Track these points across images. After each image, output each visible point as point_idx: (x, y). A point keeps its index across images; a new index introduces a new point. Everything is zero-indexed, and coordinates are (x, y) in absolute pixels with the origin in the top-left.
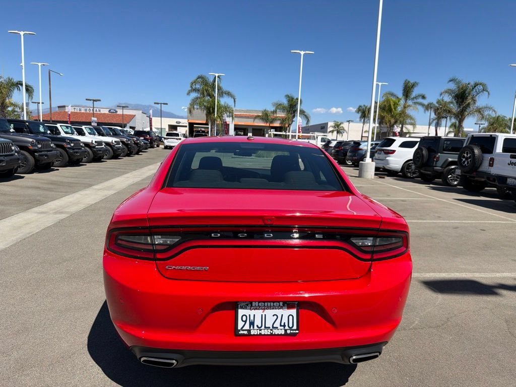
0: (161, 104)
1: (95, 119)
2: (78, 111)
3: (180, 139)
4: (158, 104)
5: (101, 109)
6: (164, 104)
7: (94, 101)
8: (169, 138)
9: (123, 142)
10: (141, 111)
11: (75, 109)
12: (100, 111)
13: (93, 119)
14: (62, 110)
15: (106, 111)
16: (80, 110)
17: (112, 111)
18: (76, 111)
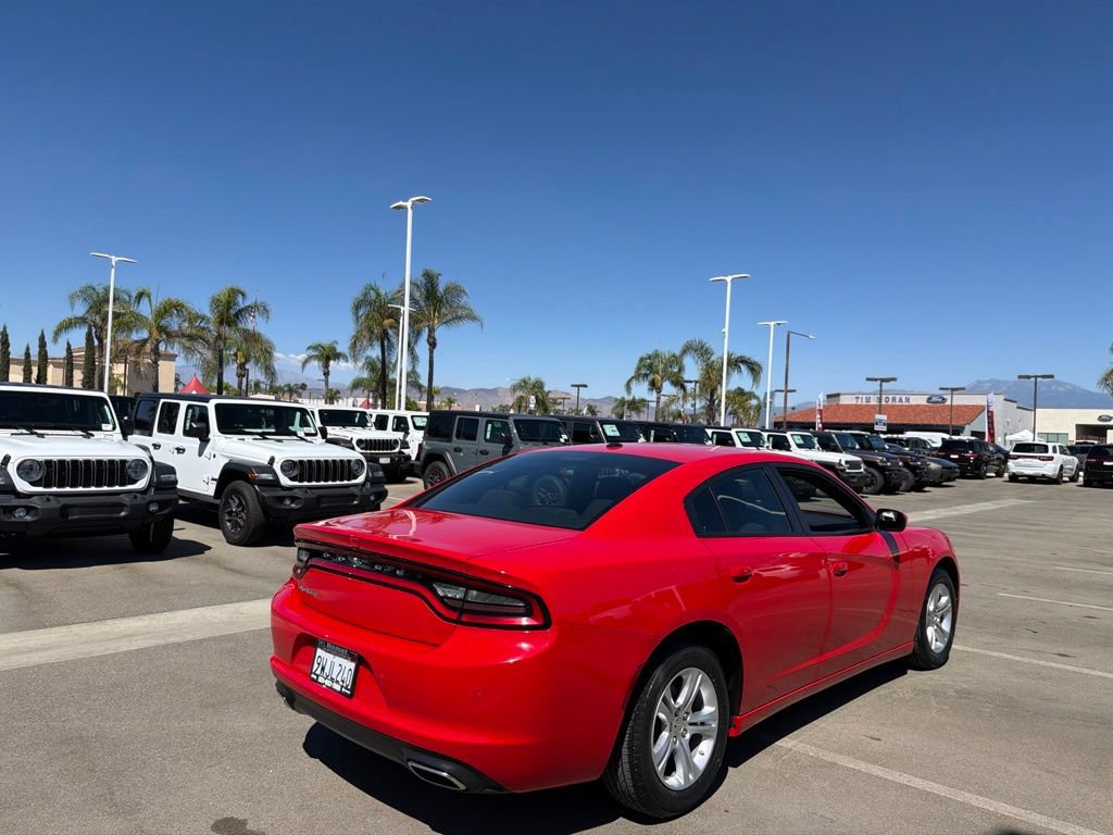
0: (1036, 377)
1: (884, 417)
2: (864, 403)
3: (1051, 459)
4: (1029, 377)
5: (912, 398)
6: (1043, 377)
7: (883, 380)
8: (1019, 457)
9: (870, 464)
10: (1002, 397)
11: (857, 398)
12: (908, 400)
13: (878, 417)
14: (833, 402)
15: (922, 401)
16: (868, 400)
17: (934, 399)
18: (859, 403)
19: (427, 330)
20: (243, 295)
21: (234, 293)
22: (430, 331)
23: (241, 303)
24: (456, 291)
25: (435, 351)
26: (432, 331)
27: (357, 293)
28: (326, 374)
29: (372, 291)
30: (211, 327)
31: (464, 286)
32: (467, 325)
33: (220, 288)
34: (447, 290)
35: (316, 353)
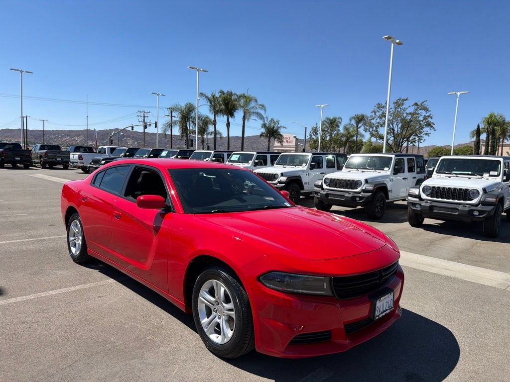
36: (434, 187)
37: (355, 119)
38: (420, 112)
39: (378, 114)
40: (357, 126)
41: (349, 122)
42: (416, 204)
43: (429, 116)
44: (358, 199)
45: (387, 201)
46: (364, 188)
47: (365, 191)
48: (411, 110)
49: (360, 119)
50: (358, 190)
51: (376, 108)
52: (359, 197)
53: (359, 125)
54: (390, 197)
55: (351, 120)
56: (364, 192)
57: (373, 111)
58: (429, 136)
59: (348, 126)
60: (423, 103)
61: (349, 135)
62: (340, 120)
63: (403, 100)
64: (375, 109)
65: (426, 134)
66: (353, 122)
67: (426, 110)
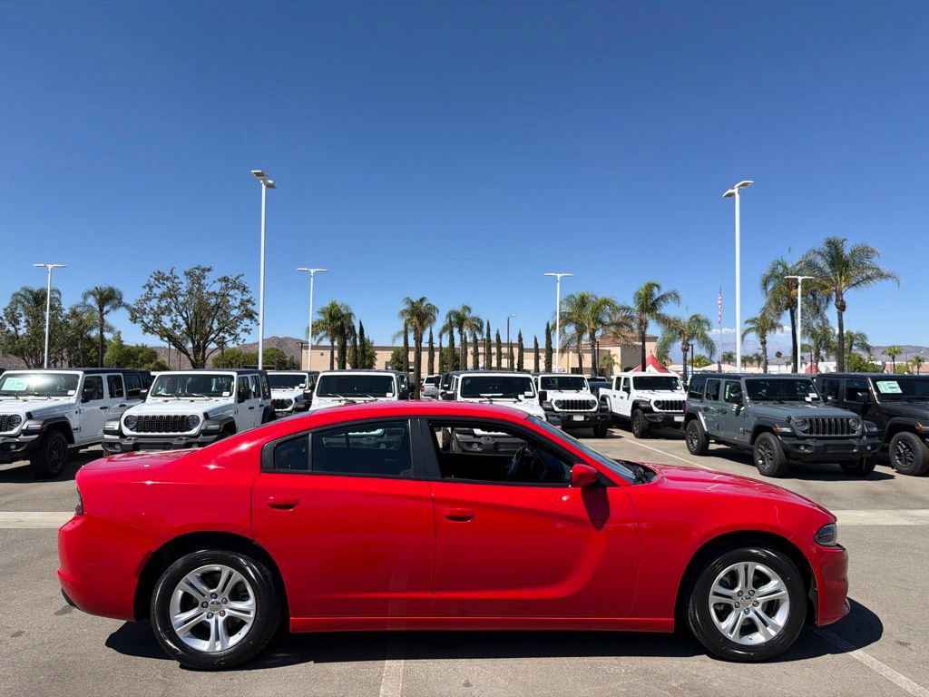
19: (834, 293)
20: (657, 286)
21: (650, 286)
22: (837, 295)
23: (657, 293)
24: (865, 252)
25: (844, 314)
26: (839, 294)
27: (766, 270)
28: (764, 343)
29: (779, 266)
30: (635, 314)
31: (871, 245)
32: (877, 284)
33: (639, 285)
34: (853, 254)
35: (753, 326)
36: (140, 417)
37: (94, 295)
38: (232, 292)
39: (157, 291)
40: (101, 310)
41: (81, 300)
42: (115, 443)
43: (248, 301)
44: (13, 447)
45: (70, 446)
46: (24, 427)
47: (26, 432)
48: (217, 288)
49: (108, 298)
50: (15, 431)
51: (152, 280)
52: (16, 443)
53: (105, 309)
54: (76, 440)
55: (85, 298)
56: (25, 435)
57: (148, 285)
58: (249, 333)
59: (79, 310)
60: (238, 278)
61: (81, 327)
62: (57, 295)
63: (204, 270)
64: (149, 281)
65: (246, 330)
66: (91, 301)
67: (244, 290)
